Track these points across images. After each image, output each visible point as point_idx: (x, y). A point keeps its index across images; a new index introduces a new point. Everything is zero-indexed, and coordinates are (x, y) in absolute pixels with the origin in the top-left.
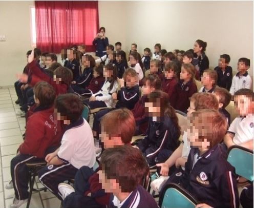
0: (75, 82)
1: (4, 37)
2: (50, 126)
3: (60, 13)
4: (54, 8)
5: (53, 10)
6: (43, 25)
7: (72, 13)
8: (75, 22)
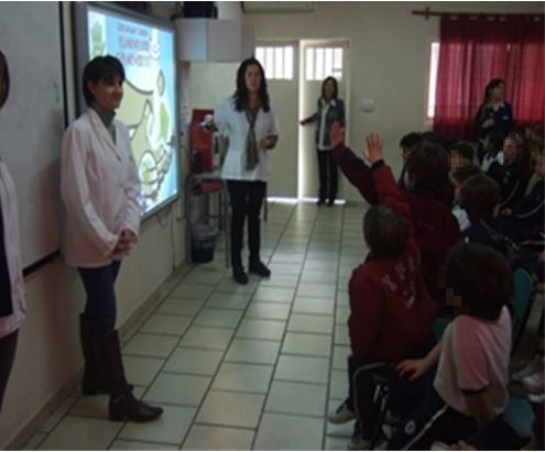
0: (509, 211)
1: (371, 102)
2: (393, 287)
3: (494, 53)
4: (481, 42)
5: (478, 47)
6: (453, 79)
7: (522, 52)
8: (528, 72)
